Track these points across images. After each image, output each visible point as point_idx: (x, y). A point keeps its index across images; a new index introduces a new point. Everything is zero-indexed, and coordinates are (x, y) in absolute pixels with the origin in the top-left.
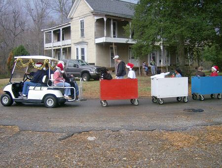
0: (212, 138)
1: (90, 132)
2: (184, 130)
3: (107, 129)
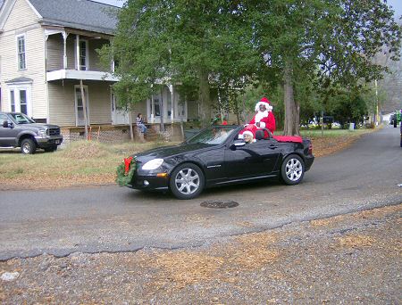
0: (250, 260)
1: (10, 263)
2: (197, 245)
3: (45, 254)
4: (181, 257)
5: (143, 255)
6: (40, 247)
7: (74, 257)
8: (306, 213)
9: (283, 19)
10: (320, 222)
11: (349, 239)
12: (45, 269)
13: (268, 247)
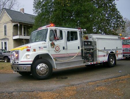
0: (67, 94)
2: (51, 90)
3: (5, 92)
4: (46, 93)
5: (35, 93)
6: (4, 91)
7: (14, 93)
8: (87, 80)
9: (86, 20)
10: (91, 83)
11: (99, 88)
12: (5, 97)
13: (73, 91)
